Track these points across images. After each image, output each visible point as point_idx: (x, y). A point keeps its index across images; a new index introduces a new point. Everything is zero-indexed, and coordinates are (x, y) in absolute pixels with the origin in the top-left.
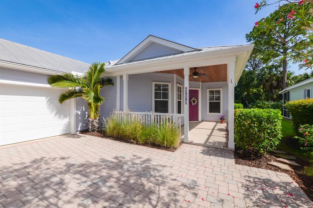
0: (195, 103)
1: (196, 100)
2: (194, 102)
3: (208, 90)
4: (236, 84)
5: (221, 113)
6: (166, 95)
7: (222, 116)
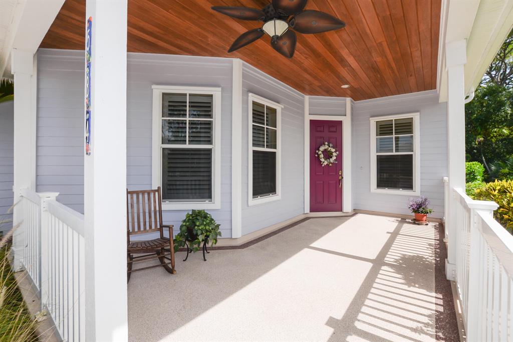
0: (332, 160)
1: (333, 150)
2: (328, 155)
3: (373, 122)
4: (467, 97)
5: (417, 192)
6: (204, 132)
7: (420, 200)
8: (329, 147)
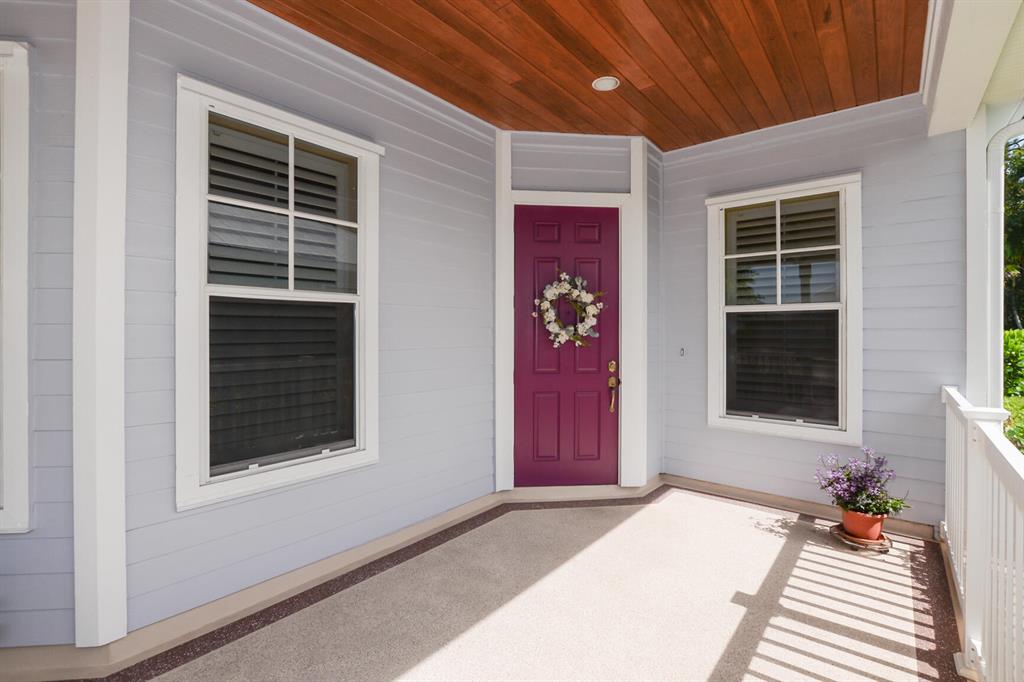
0: (583, 329)
1: (587, 298)
2: (569, 312)
5: (852, 433)
7: (860, 465)
8: (575, 287)
